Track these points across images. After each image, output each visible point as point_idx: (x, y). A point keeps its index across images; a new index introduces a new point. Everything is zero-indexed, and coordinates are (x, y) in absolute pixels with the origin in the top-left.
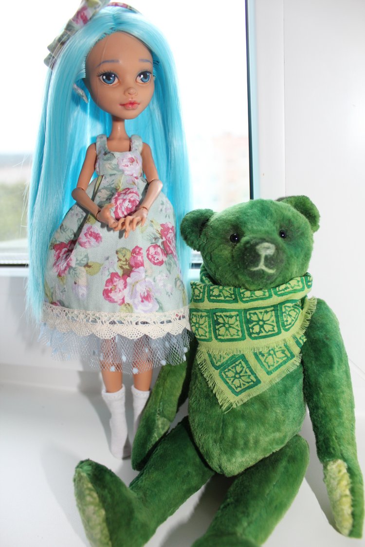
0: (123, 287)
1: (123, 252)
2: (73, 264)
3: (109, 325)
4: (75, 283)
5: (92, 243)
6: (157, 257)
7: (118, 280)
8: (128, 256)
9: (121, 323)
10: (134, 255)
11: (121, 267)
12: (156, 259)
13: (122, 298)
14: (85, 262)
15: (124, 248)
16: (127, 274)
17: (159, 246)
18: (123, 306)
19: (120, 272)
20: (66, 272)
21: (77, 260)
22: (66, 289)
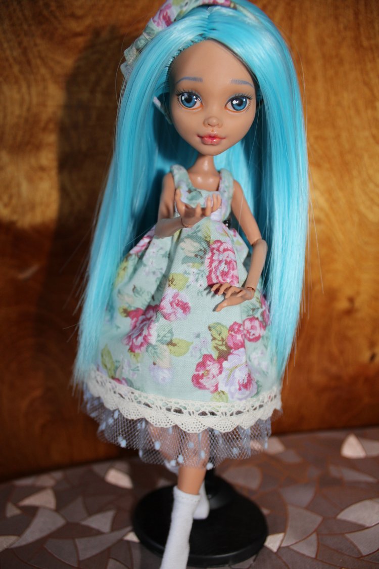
0: (218, 371)
1: (218, 328)
2: (153, 340)
3: (198, 416)
4: (154, 364)
5: (178, 315)
6: (253, 332)
7: (211, 363)
8: (225, 334)
9: (213, 414)
10: (233, 333)
11: (216, 348)
12: (251, 334)
13: (215, 384)
14: (168, 339)
15: (218, 324)
16: (223, 357)
17: (257, 319)
18: (215, 394)
19: (215, 355)
20: (143, 348)
21: (159, 336)
22: (140, 368)
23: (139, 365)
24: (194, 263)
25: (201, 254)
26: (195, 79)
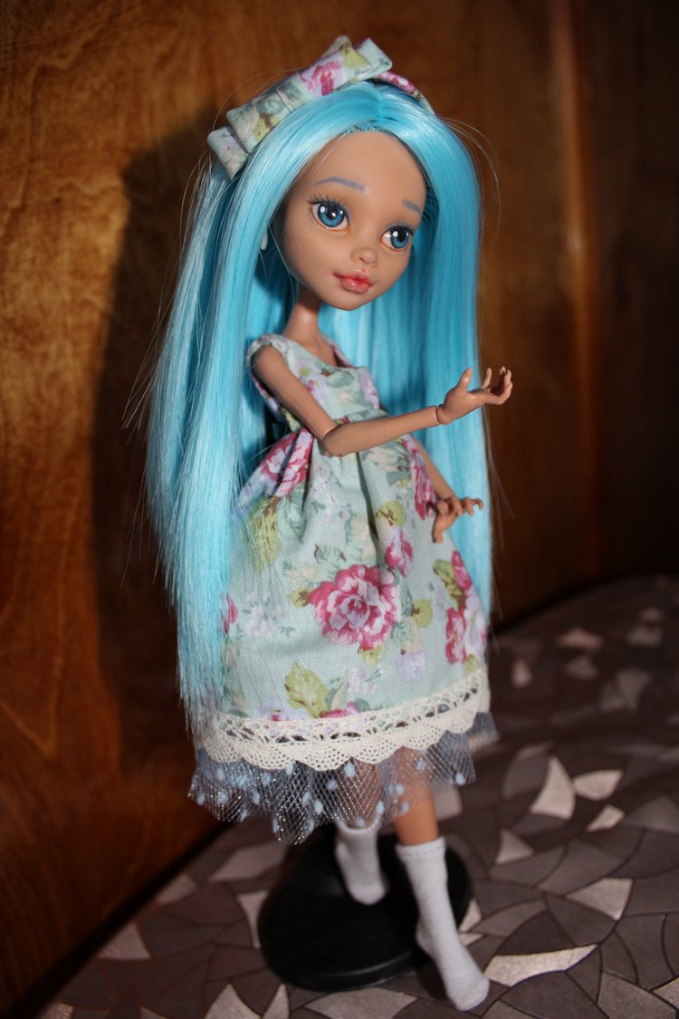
1: (442, 568)
2: (398, 616)
4: (403, 653)
7: (456, 619)
8: (452, 572)
10: (457, 568)
11: (453, 596)
13: (462, 649)
15: (441, 561)
16: (462, 604)
18: (466, 663)
19: (456, 605)
22: (382, 672)
23: (379, 666)
24: (402, 480)
25: (404, 463)
26: (353, 185)
